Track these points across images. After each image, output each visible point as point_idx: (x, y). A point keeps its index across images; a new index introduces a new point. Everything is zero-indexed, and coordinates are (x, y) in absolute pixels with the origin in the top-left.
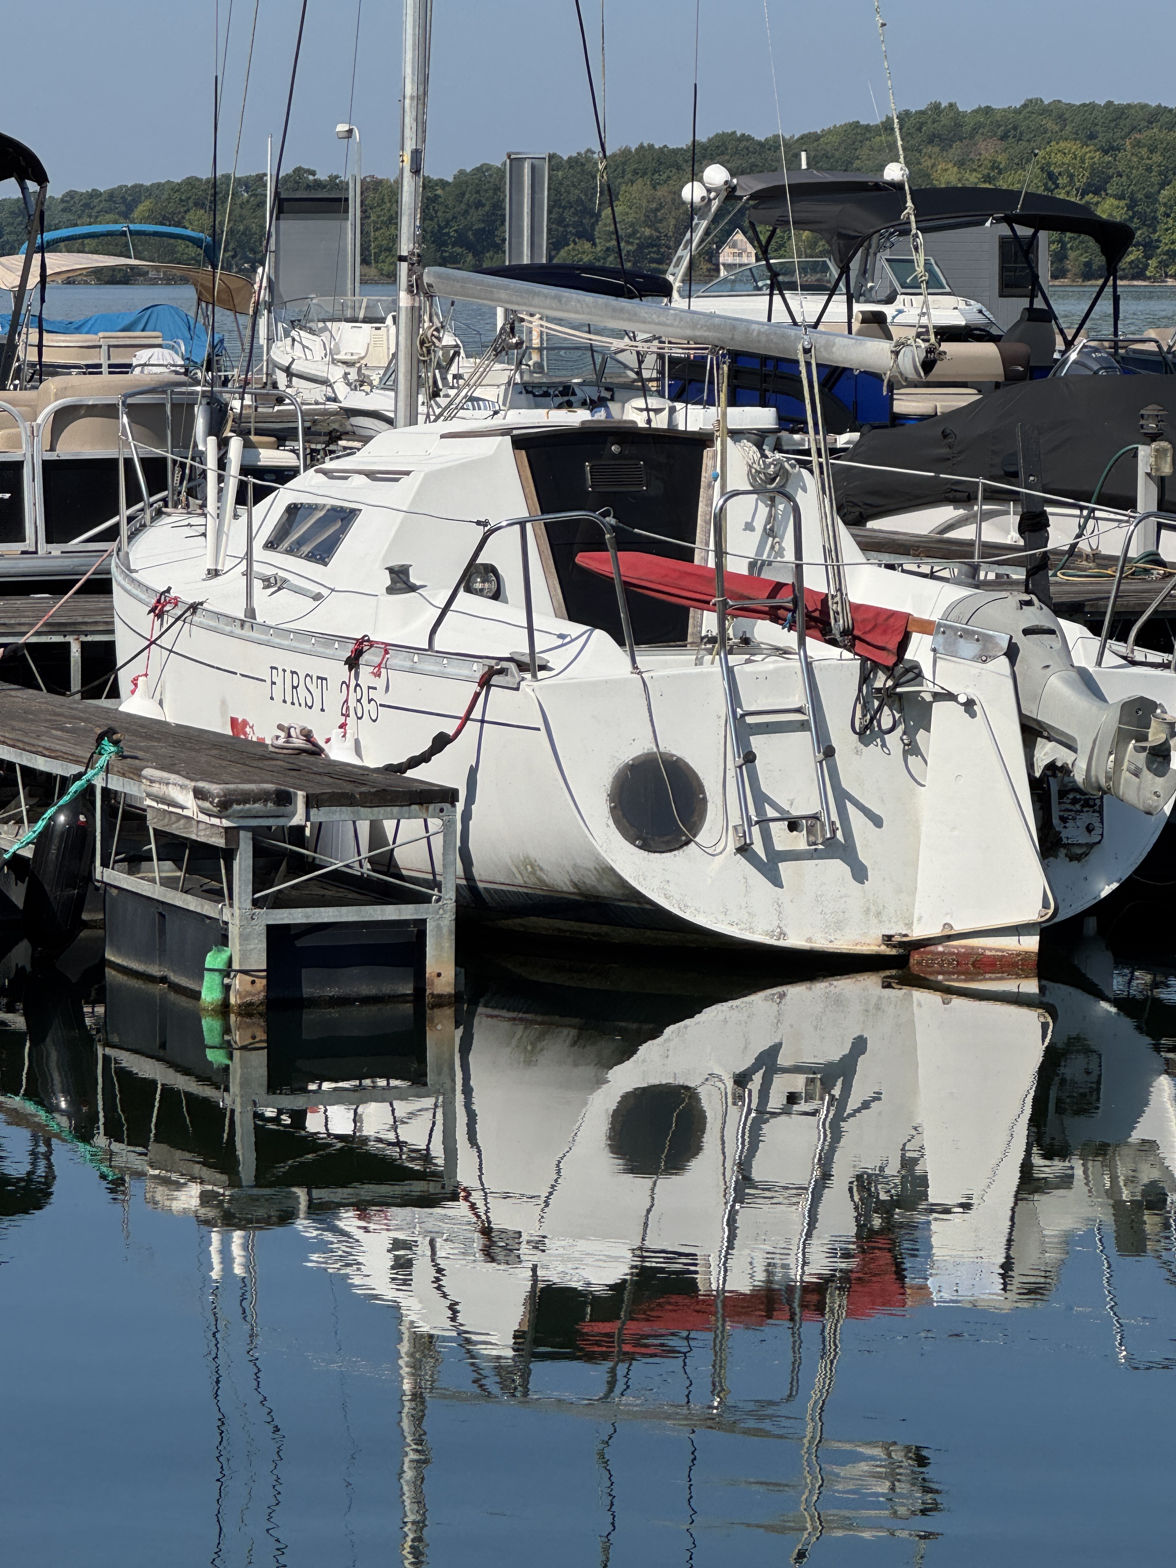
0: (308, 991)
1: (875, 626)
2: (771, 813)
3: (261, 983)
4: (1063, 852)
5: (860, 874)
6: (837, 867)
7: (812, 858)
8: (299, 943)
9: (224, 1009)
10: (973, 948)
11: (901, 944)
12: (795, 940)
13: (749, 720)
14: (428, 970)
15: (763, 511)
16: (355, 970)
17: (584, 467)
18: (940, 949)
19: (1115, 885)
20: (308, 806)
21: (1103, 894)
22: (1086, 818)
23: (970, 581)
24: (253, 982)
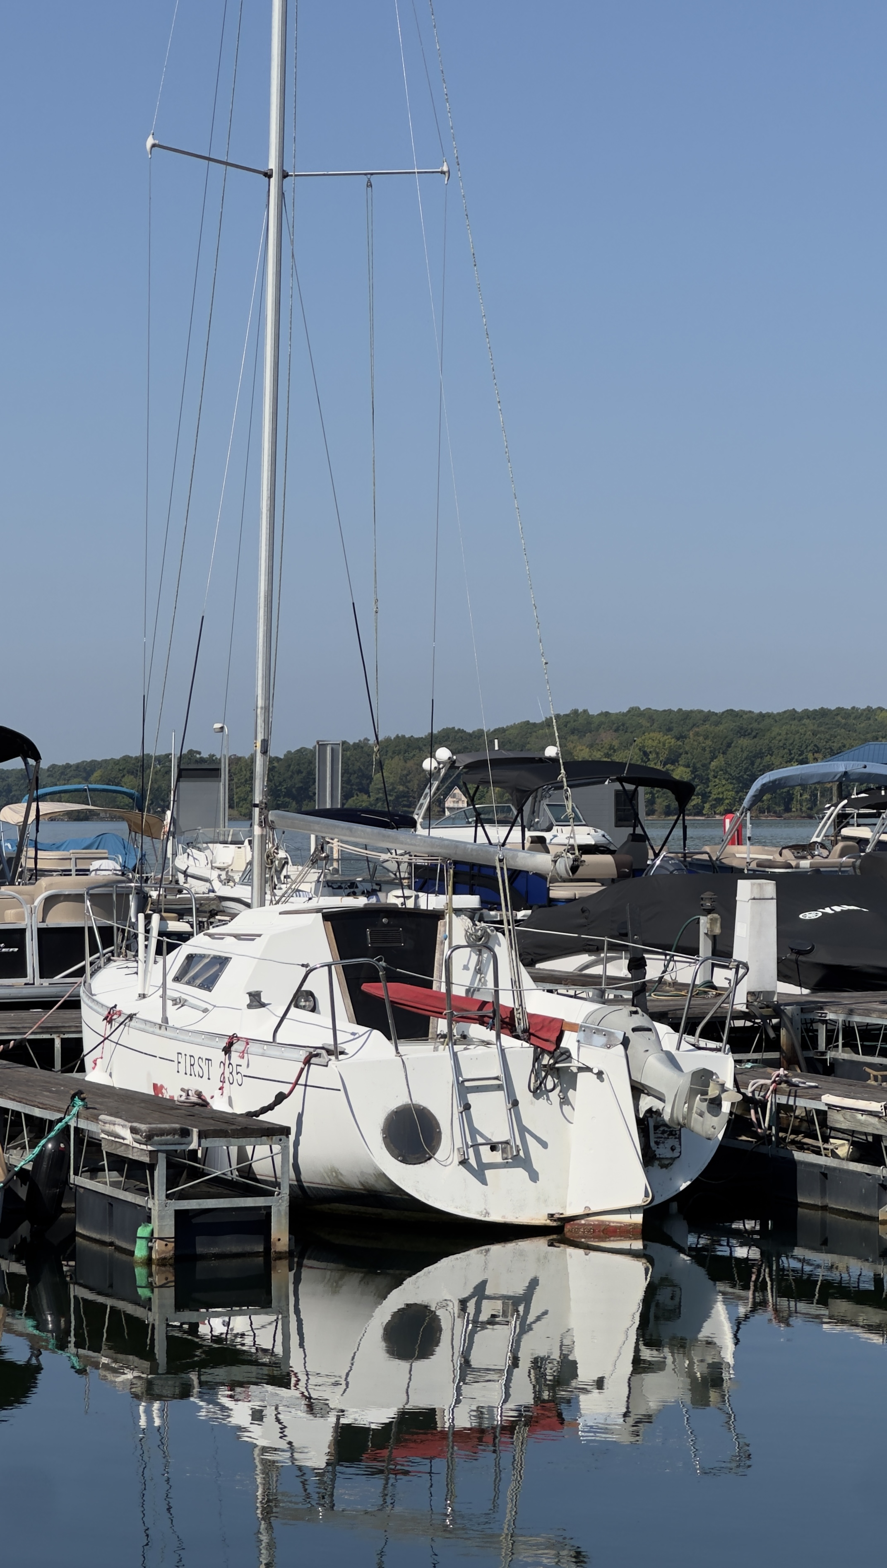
0: (200, 1250)
1: (543, 1027)
2: (480, 1140)
3: (171, 1246)
4: (657, 1163)
5: (534, 1176)
6: (520, 1173)
7: (505, 1167)
8: (195, 1221)
9: (149, 1261)
10: (603, 1221)
11: (559, 1219)
12: (495, 1217)
13: (467, 1084)
14: (273, 1237)
15: (475, 958)
16: (228, 1237)
17: (366, 932)
18: (583, 1222)
19: (689, 1183)
20: (200, 1137)
21: (682, 1188)
22: (671, 1142)
23: (600, 999)
24: (166, 1245)
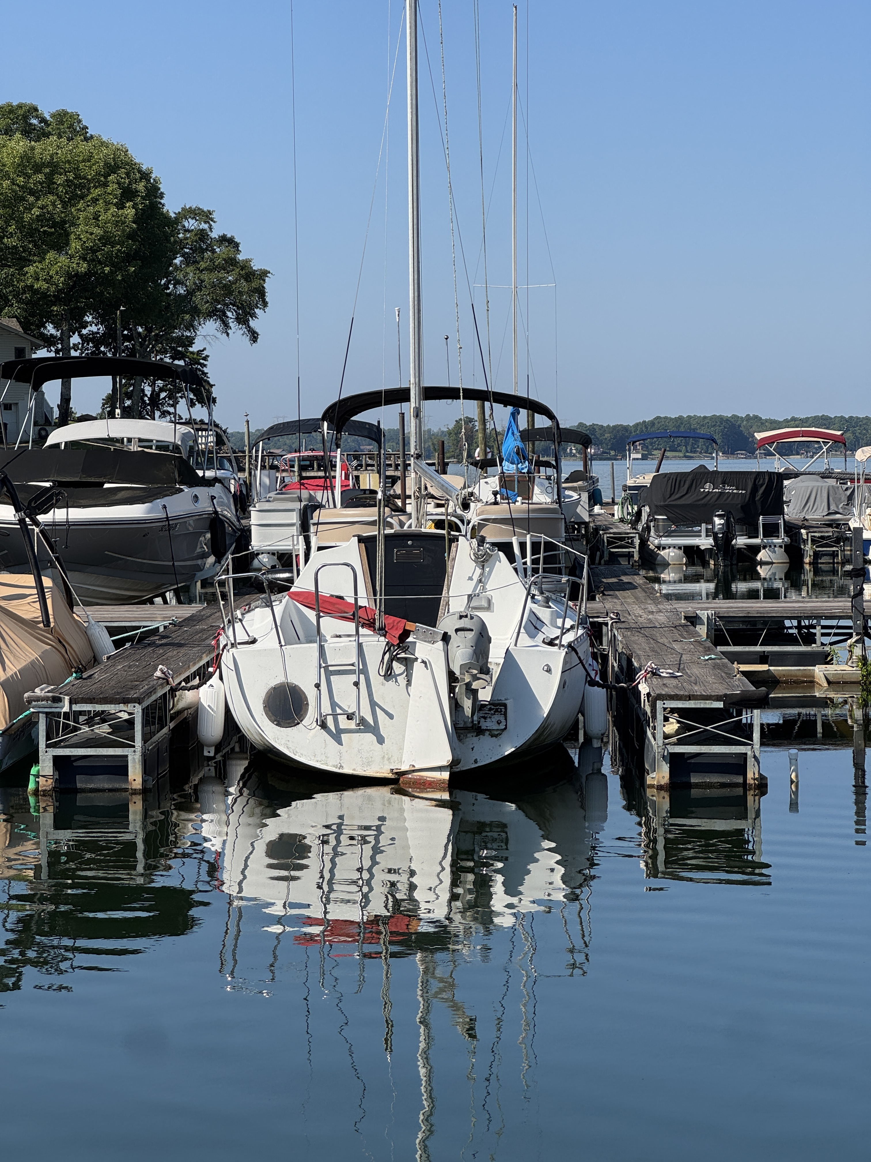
0: (79, 785)
1: (393, 626)
2: (339, 711)
3: (50, 781)
4: (487, 733)
5: (381, 740)
6: (370, 737)
7: (358, 732)
8: (75, 764)
9: (36, 792)
10: (422, 776)
11: (396, 773)
12: (347, 770)
13: (331, 668)
14: (129, 778)
15: (478, 571)
16: (101, 777)
17: (394, 551)
18: (410, 776)
19: (513, 749)
20: (71, 703)
21: (506, 753)
22: (497, 717)
24: (46, 781)
